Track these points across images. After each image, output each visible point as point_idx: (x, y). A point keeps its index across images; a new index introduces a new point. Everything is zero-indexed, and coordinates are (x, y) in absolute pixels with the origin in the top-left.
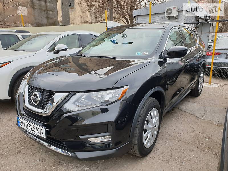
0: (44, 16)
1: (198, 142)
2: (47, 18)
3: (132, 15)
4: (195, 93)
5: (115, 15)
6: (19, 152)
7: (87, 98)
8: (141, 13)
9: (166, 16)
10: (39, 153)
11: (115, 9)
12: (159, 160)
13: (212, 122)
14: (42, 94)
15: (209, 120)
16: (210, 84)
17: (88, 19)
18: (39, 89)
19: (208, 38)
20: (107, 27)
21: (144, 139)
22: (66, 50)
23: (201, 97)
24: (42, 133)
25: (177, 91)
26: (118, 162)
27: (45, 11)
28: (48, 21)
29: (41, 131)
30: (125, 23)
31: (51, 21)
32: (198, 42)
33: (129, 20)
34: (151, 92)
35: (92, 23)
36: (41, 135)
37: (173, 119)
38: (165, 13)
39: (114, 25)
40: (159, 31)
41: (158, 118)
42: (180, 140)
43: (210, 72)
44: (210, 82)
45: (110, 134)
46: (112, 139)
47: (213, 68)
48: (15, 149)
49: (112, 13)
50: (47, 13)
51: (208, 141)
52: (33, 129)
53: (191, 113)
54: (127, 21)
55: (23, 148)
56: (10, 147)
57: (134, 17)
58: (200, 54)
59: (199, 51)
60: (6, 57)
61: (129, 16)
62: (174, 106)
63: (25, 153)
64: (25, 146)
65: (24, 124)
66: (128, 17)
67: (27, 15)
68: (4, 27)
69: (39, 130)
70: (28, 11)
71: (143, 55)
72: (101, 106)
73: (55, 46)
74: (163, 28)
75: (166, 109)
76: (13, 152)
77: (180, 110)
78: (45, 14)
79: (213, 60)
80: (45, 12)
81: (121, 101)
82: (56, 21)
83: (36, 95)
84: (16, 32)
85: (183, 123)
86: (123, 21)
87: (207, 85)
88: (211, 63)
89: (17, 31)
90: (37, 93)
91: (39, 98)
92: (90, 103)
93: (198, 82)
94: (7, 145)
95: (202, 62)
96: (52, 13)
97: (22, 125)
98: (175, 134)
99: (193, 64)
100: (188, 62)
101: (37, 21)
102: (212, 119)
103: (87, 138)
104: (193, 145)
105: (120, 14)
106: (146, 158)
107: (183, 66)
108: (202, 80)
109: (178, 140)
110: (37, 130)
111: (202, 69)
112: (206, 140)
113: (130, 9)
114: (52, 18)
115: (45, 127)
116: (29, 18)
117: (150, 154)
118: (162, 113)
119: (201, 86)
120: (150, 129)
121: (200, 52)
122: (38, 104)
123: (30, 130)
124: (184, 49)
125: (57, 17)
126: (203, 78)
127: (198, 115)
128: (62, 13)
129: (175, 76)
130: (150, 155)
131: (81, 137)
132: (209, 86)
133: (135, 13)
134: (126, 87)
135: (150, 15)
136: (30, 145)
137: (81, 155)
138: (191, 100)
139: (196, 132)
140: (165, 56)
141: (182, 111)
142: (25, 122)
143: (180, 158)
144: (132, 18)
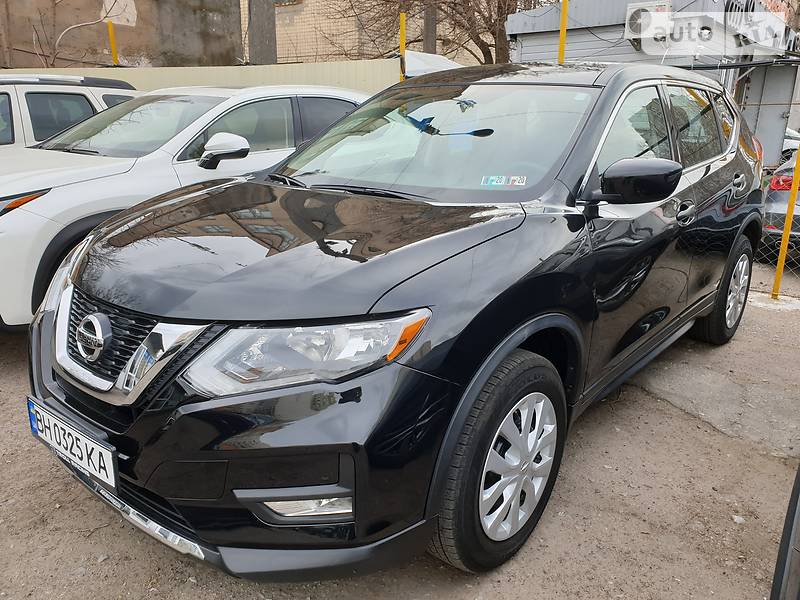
0: (192, 31)
1: (702, 527)
2: (205, 36)
3: (502, 32)
4: (711, 332)
5: (444, 29)
6: (43, 521)
7: (271, 348)
8: (534, 26)
9: (625, 37)
10: (109, 529)
11: (444, 7)
12: (543, 587)
13: (765, 449)
14: (112, 324)
15: (757, 439)
16: (775, 297)
17: (349, 44)
18: (104, 306)
19: (784, 121)
20: (404, 72)
21: (483, 509)
22: (242, 154)
23: (734, 346)
24: (104, 468)
25: (643, 320)
26: (389, 586)
27: (198, 12)
28: (205, 48)
29: (99, 460)
30: (479, 60)
31: (216, 48)
32: (734, 139)
33: (493, 51)
34: (523, 332)
35: (361, 55)
36: (102, 476)
37: (618, 430)
38: (624, 25)
39: (428, 67)
40: (577, 98)
41: (550, 428)
42: (634, 515)
43: (778, 252)
44: (776, 289)
45: (348, 490)
46: (355, 508)
47: (792, 236)
48: (31, 509)
49: (431, 23)
50: (204, 19)
51: (742, 527)
52: (75, 450)
53: (689, 407)
54: (487, 54)
55: (58, 506)
56: (13, 501)
57: (509, 39)
58: (738, 185)
59: (737, 176)
60: (33, 172)
61: (493, 34)
62: (624, 378)
63: (61, 525)
64: (68, 499)
65: (49, 428)
66: (488, 39)
67: (134, 25)
68: (53, 66)
69: (95, 457)
70: (139, 13)
71: (507, 189)
72: (319, 382)
73: (206, 140)
74: (594, 86)
75: (587, 392)
76: (22, 519)
77: (649, 393)
78: (199, 21)
79: (791, 207)
80: (198, 16)
81: (395, 367)
82: (233, 49)
83: (90, 326)
84: (84, 83)
85: (654, 445)
86: (470, 51)
87: (760, 300)
88: (783, 217)
89: (88, 82)
90: (95, 319)
91: (99, 336)
92: (280, 369)
93: (724, 290)
94: (6, 494)
95: (747, 214)
96: (220, 18)
97: (42, 431)
98: (617, 490)
99: (709, 221)
100: (684, 219)
101: (169, 46)
102: (767, 437)
103: (261, 501)
104: (683, 537)
105: (461, 26)
106: (496, 576)
107: (672, 227)
108: (742, 282)
109: (627, 514)
110: (89, 456)
111: (742, 240)
112: (738, 519)
113: (500, 7)
114: (219, 38)
115: (114, 448)
116: (140, 34)
117: (512, 562)
118: (570, 410)
119: (735, 307)
120: (511, 470)
121: (737, 181)
122: (98, 359)
123: (68, 453)
124: (669, 168)
125: (237, 35)
126: (746, 277)
127: (714, 416)
128: (250, 18)
129: (639, 265)
130: (512, 567)
131: (240, 494)
132: (772, 306)
133: (514, 24)
134: (420, 315)
135: (563, 33)
136: (84, 495)
137: (240, 559)
138: (696, 358)
139: (700, 485)
140: (594, 192)
141: (656, 398)
142: (53, 421)
143: (625, 587)
144: (505, 41)
